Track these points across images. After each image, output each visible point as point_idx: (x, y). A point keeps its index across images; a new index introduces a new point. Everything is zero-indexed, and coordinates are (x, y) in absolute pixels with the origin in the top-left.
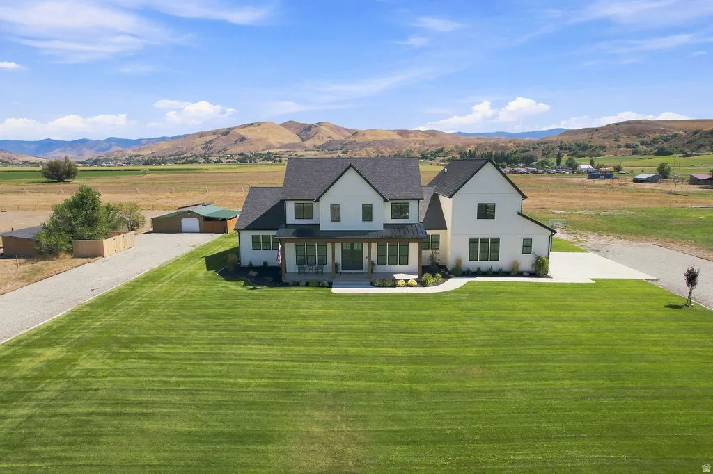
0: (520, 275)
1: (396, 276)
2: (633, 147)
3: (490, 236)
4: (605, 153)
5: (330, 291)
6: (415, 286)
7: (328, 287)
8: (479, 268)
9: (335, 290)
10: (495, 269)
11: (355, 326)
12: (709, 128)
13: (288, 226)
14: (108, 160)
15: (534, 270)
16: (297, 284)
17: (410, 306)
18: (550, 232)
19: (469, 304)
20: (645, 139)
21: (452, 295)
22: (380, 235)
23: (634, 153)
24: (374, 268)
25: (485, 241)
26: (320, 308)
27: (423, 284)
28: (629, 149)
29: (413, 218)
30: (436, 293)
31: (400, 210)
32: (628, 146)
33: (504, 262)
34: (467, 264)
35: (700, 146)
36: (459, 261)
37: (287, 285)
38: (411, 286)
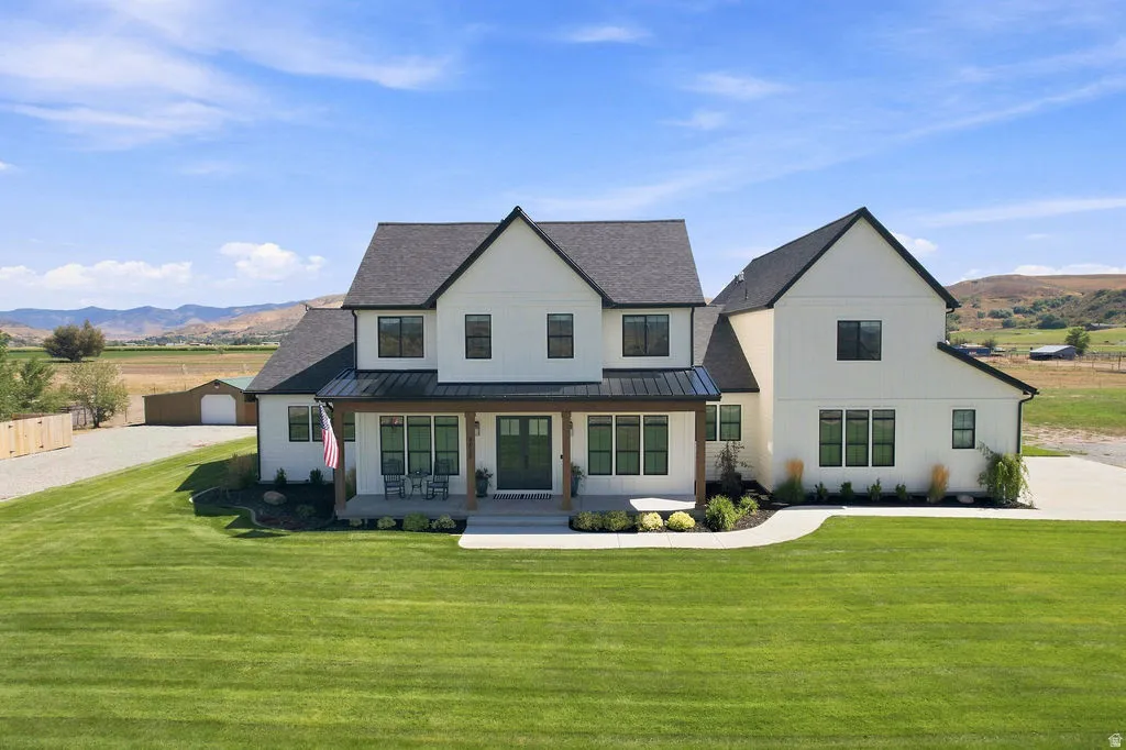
0: (951, 500)
1: (638, 504)
2: (1002, 316)
3: (870, 405)
4: (959, 326)
5: (455, 542)
6: (689, 530)
7: (451, 531)
8: (847, 486)
9: (467, 541)
10: (887, 486)
11: (499, 662)
12: (1120, 288)
13: (360, 373)
14: (179, 338)
15: (984, 488)
16: (371, 525)
17: (685, 588)
18: (1018, 394)
19: (860, 580)
20: (1021, 304)
21: (798, 553)
22: (593, 391)
23: (1007, 325)
24: (581, 482)
25: (857, 417)
26: (404, 595)
27: (712, 524)
28: (996, 320)
29: (678, 356)
30: (752, 549)
31: (645, 336)
32: (994, 315)
33: (907, 469)
34: (816, 474)
35: (1110, 315)
36: (796, 467)
37: (345, 525)
38: (679, 529)
